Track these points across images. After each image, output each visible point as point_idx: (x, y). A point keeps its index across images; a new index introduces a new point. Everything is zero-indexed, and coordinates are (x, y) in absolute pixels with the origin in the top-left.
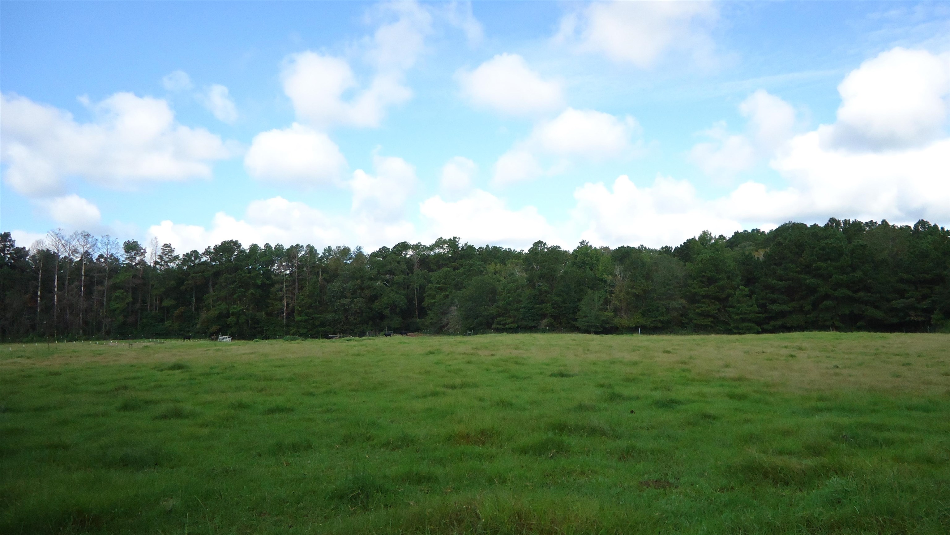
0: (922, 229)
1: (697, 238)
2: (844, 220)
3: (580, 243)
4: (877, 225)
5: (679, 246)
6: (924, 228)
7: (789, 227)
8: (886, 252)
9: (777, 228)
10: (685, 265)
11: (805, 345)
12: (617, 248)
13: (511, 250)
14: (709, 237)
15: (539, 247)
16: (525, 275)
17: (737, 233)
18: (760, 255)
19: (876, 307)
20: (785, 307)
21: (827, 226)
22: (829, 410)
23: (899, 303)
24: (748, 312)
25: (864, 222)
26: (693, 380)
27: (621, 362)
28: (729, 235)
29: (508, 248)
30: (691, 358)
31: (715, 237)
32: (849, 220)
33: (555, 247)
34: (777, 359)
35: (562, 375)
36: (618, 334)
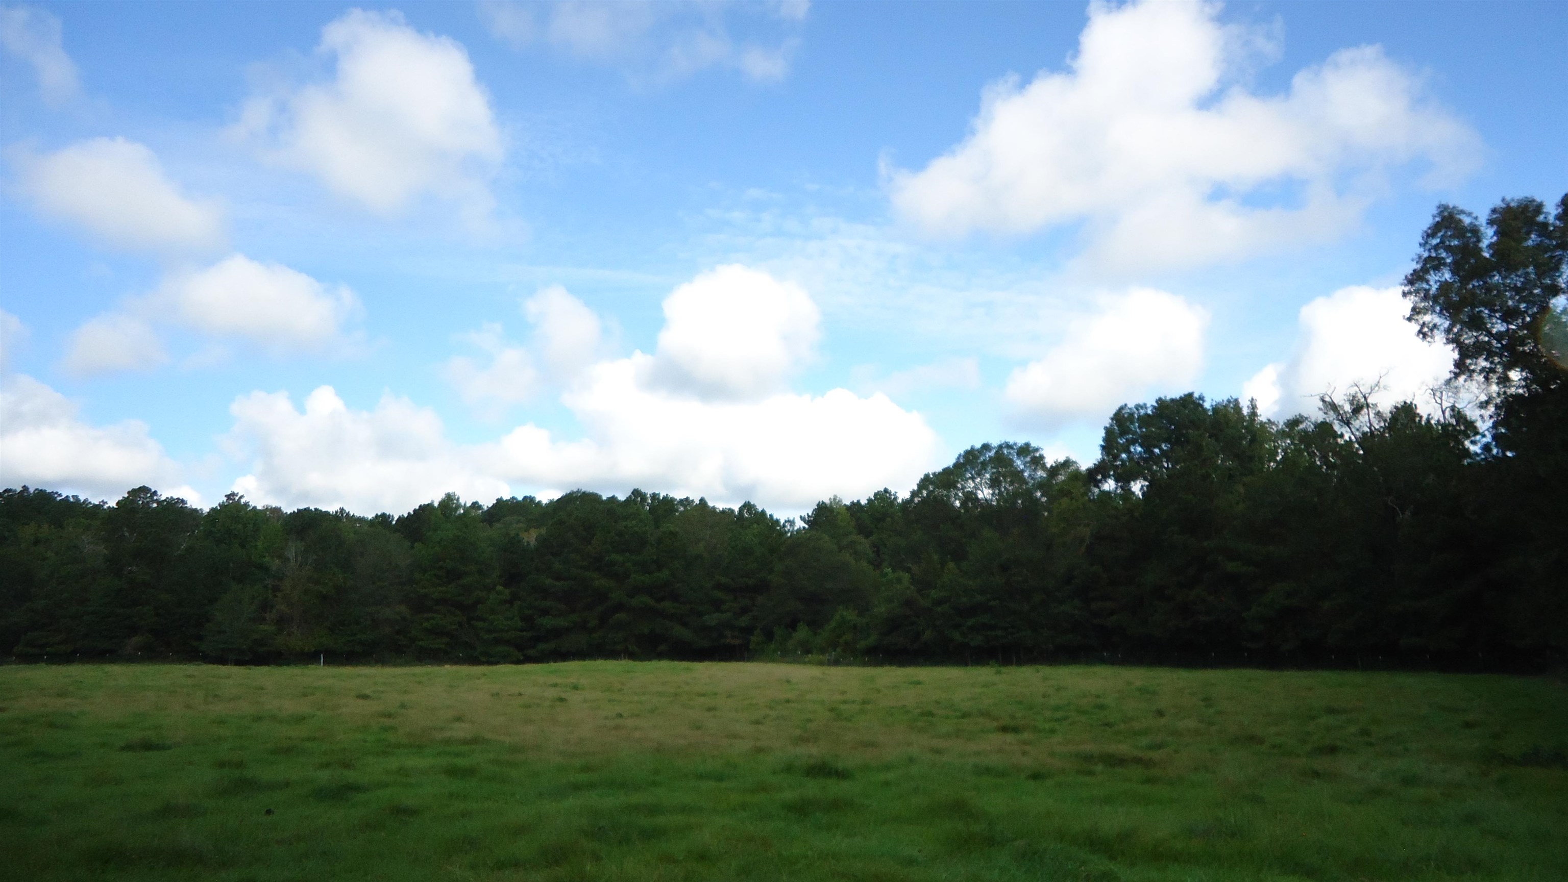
0: (747, 514)
1: (436, 504)
2: (652, 494)
3: (226, 496)
4: (695, 504)
5: (406, 515)
6: (750, 514)
7: (577, 498)
8: (702, 545)
9: (560, 497)
10: (412, 547)
11: (583, 681)
12: (296, 511)
13: (80, 501)
14: (455, 503)
15: (140, 497)
16: (102, 549)
17: (500, 501)
18: (531, 538)
19: (685, 624)
20: (562, 622)
21: (628, 500)
22: (591, 786)
23: (712, 619)
24: (506, 628)
25: (678, 499)
26: (398, 746)
27: (274, 718)
28: (487, 502)
29: (73, 496)
30: (403, 706)
31: (465, 504)
32: (659, 494)
33: (174, 500)
34: (538, 705)
35: (148, 746)
36: (280, 665)
